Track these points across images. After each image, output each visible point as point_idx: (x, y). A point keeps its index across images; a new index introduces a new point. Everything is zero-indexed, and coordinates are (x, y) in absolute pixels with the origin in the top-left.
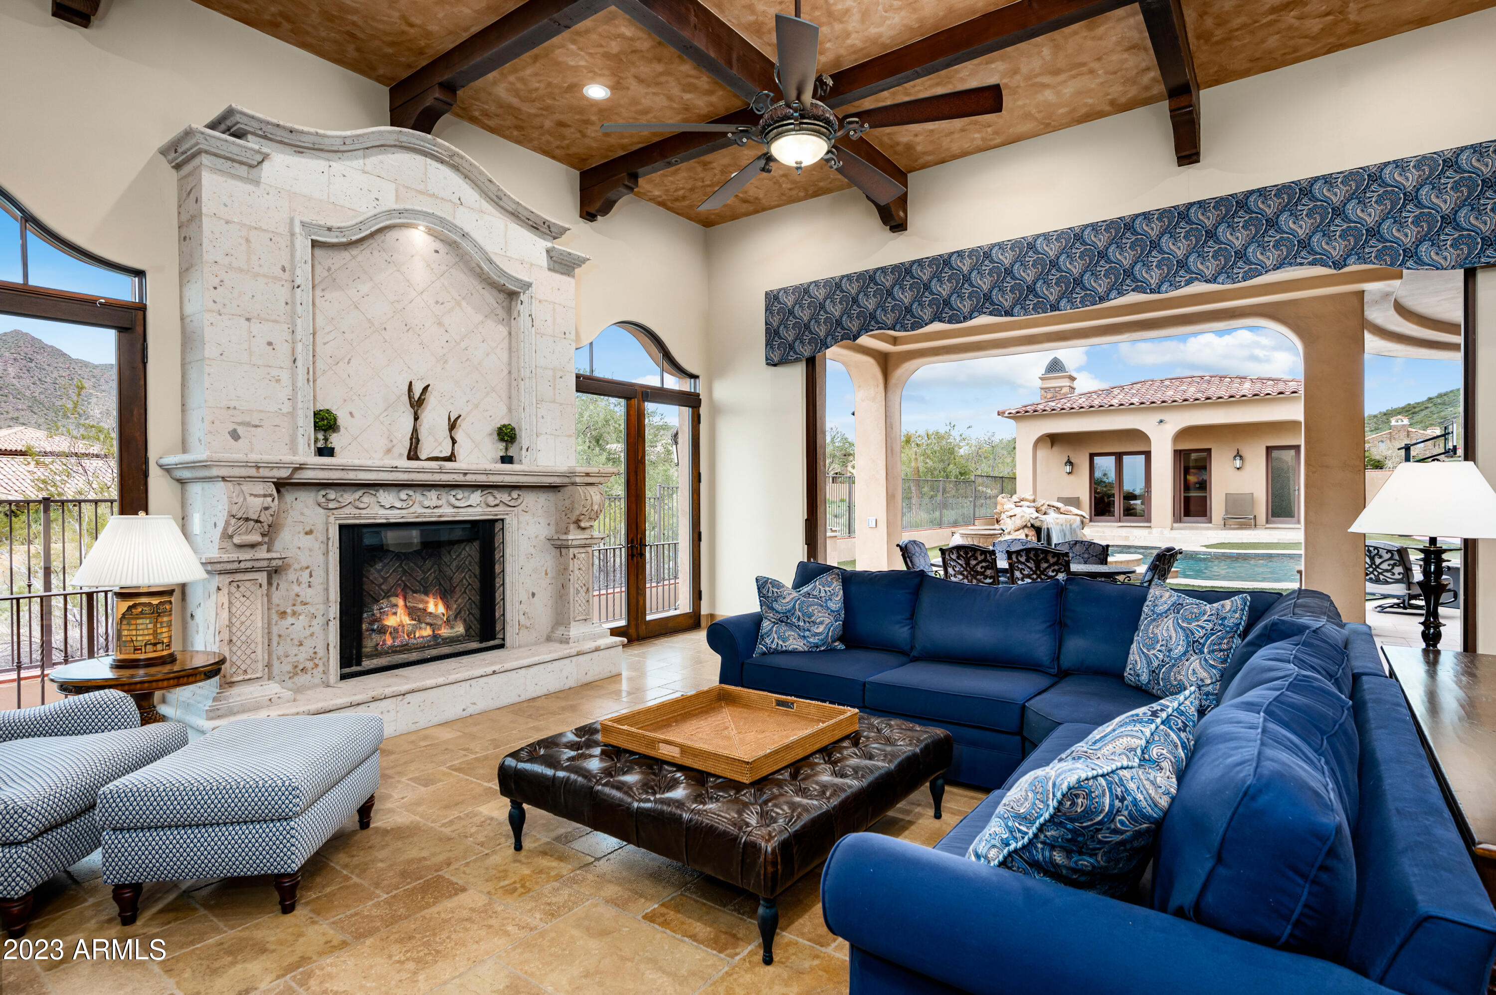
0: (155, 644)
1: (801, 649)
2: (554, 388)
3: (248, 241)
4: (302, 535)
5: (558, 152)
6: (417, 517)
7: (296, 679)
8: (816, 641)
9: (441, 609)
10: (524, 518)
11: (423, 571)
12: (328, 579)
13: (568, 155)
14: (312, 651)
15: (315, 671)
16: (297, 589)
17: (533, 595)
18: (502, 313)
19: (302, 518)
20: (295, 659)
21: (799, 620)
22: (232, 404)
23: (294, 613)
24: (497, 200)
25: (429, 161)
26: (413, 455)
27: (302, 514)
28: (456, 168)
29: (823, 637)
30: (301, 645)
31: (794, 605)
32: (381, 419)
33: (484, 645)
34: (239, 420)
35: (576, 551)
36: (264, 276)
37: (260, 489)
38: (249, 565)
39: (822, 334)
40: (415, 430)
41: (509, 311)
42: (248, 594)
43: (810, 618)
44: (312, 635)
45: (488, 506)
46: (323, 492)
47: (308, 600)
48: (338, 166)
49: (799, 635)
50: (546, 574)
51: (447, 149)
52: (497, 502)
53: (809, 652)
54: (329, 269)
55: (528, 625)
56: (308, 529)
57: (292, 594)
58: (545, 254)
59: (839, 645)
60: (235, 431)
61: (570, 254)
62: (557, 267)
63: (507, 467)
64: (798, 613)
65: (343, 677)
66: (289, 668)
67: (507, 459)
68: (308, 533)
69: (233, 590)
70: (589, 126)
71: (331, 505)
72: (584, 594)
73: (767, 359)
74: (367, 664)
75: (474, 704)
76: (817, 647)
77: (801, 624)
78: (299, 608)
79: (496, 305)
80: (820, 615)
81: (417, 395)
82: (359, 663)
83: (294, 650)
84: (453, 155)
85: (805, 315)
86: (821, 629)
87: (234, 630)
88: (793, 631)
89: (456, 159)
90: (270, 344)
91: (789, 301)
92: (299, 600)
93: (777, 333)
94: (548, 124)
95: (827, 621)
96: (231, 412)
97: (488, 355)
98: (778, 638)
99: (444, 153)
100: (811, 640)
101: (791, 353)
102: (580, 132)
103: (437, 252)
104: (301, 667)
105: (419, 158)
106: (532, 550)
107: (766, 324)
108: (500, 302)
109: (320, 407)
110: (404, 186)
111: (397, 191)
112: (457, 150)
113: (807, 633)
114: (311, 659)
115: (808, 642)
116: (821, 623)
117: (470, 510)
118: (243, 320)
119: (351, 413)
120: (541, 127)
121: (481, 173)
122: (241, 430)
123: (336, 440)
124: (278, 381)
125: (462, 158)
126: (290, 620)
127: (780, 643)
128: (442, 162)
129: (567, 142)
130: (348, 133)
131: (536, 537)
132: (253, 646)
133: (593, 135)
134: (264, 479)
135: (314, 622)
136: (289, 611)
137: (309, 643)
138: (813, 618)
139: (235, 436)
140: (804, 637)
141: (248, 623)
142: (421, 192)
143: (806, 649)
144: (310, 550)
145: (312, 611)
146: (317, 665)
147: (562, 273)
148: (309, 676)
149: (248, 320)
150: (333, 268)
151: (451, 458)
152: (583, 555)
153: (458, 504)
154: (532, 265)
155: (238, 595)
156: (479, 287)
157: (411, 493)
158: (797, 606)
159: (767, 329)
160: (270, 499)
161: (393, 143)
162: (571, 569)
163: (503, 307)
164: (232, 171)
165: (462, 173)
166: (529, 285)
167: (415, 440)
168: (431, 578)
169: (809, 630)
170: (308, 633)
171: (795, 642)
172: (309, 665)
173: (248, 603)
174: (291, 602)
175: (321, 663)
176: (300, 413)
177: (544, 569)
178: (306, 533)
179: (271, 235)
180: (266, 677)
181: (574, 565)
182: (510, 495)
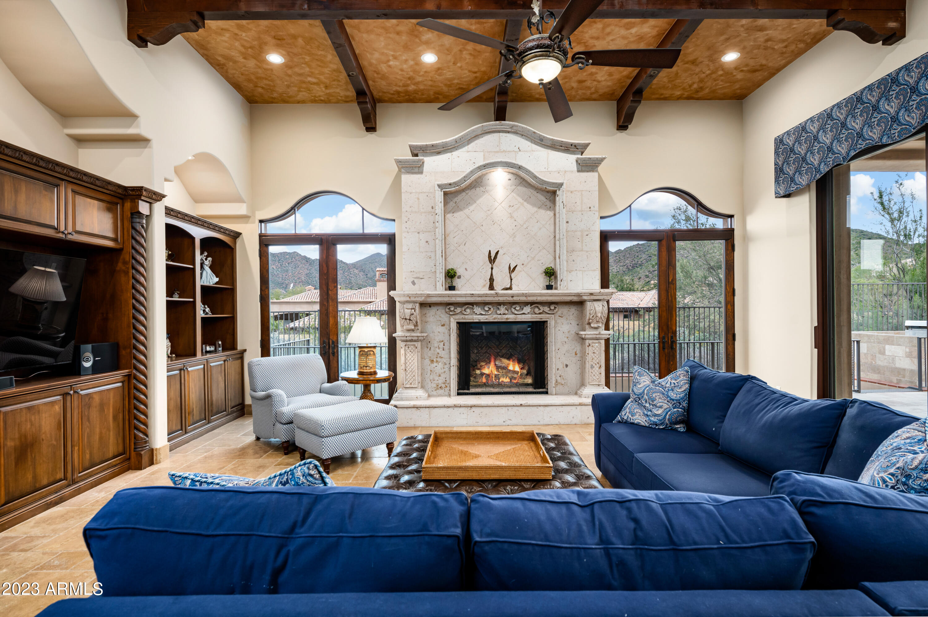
0: (366, 367)
1: (643, 424)
2: (582, 243)
3: (418, 199)
4: (440, 326)
5: (594, 96)
6: (494, 319)
7: (438, 391)
8: (656, 420)
9: (517, 368)
10: (560, 320)
11: (521, 348)
12: (450, 347)
13: (600, 95)
14: (444, 379)
15: (446, 389)
16: (438, 351)
17: (567, 366)
18: (548, 203)
19: (440, 319)
20: (437, 382)
21: (646, 402)
22: (412, 270)
23: (437, 361)
24: (541, 142)
25: (501, 134)
26: (491, 287)
27: (440, 317)
28: (516, 133)
29: (660, 418)
30: (440, 376)
31: (644, 390)
32: (480, 270)
33: (535, 390)
34: (415, 276)
35: (591, 342)
36: (425, 212)
37: (410, 306)
38: (410, 338)
39: (816, 163)
40: (492, 275)
41: (554, 202)
42: (412, 351)
43: (653, 401)
44: (445, 372)
45: (536, 314)
46: (448, 307)
47: (443, 356)
48: (456, 153)
49: (644, 413)
50: (576, 354)
51: (508, 125)
52: (541, 311)
53: (648, 427)
54: (456, 202)
55: (563, 383)
56: (443, 324)
57: (436, 353)
58: (575, 163)
59: (681, 428)
60: (413, 281)
61: (590, 158)
62: (584, 169)
63: (549, 291)
64: (645, 397)
65: (459, 394)
66: (435, 386)
67: (549, 287)
68: (443, 325)
69: (407, 348)
70: (596, 75)
71: (451, 313)
72: (598, 369)
73: (776, 193)
74: (472, 390)
75: (510, 420)
76: (657, 425)
77: (647, 405)
78: (439, 359)
79: (545, 200)
80: (660, 400)
81: (493, 255)
82: (468, 389)
83: (437, 378)
84: (512, 127)
85: (801, 150)
86: (660, 412)
87: (407, 365)
88: (641, 409)
89: (515, 128)
90: (427, 242)
91: (790, 141)
92: (439, 355)
93: (781, 170)
94: (575, 85)
95: (666, 406)
96: (412, 273)
97: (540, 229)
98: (629, 413)
99: (507, 127)
100: (652, 419)
101: (792, 185)
102: (594, 80)
103: (510, 180)
104: (440, 386)
105: (496, 135)
106: (566, 340)
107: (775, 165)
108: (548, 197)
109: (449, 267)
110: (488, 152)
111: (484, 155)
112: (514, 123)
113: (649, 413)
114: (444, 383)
115: (649, 420)
116: (661, 407)
117: (523, 316)
118: (416, 234)
119: (466, 269)
120: (573, 88)
121: (529, 130)
122: (416, 281)
123: (457, 282)
124: (430, 258)
125: (517, 126)
126: (435, 364)
127: (630, 416)
128: (509, 132)
129: (593, 89)
130: (457, 136)
131: (569, 332)
132: (414, 373)
133: (603, 79)
134: (415, 302)
135: (446, 367)
136: (435, 360)
137: (443, 376)
138: (655, 402)
139: (414, 283)
140: (647, 415)
141: (412, 363)
142: (497, 152)
143: (647, 425)
144: (444, 333)
145: (445, 361)
146: (446, 387)
147: (588, 171)
148: (443, 391)
149: (418, 233)
150: (457, 201)
151: (510, 288)
152: (597, 344)
153: (516, 312)
154: (565, 172)
155: (408, 351)
156: (535, 192)
157: (490, 306)
158: (646, 392)
159: (776, 168)
160: (413, 310)
161: (481, 133)
162: (587, 352)
163: (550, 201)
164: (413, 171)
165: (520, 134)
166: (561, 185)
167: (492, 280)
168: (525, 352)
169: (651, 411)
170: (443, 371)
171: (639, 418)
172: (443, 386)
173: (412, 355)
174: (435, 356)
175: (448, 386)
176: (438, 271)
177: (575, 351)
178: (442, 326)
179: (427, 194)
180: (420, 387)
181: (589, 350)
182: (550, 308)
